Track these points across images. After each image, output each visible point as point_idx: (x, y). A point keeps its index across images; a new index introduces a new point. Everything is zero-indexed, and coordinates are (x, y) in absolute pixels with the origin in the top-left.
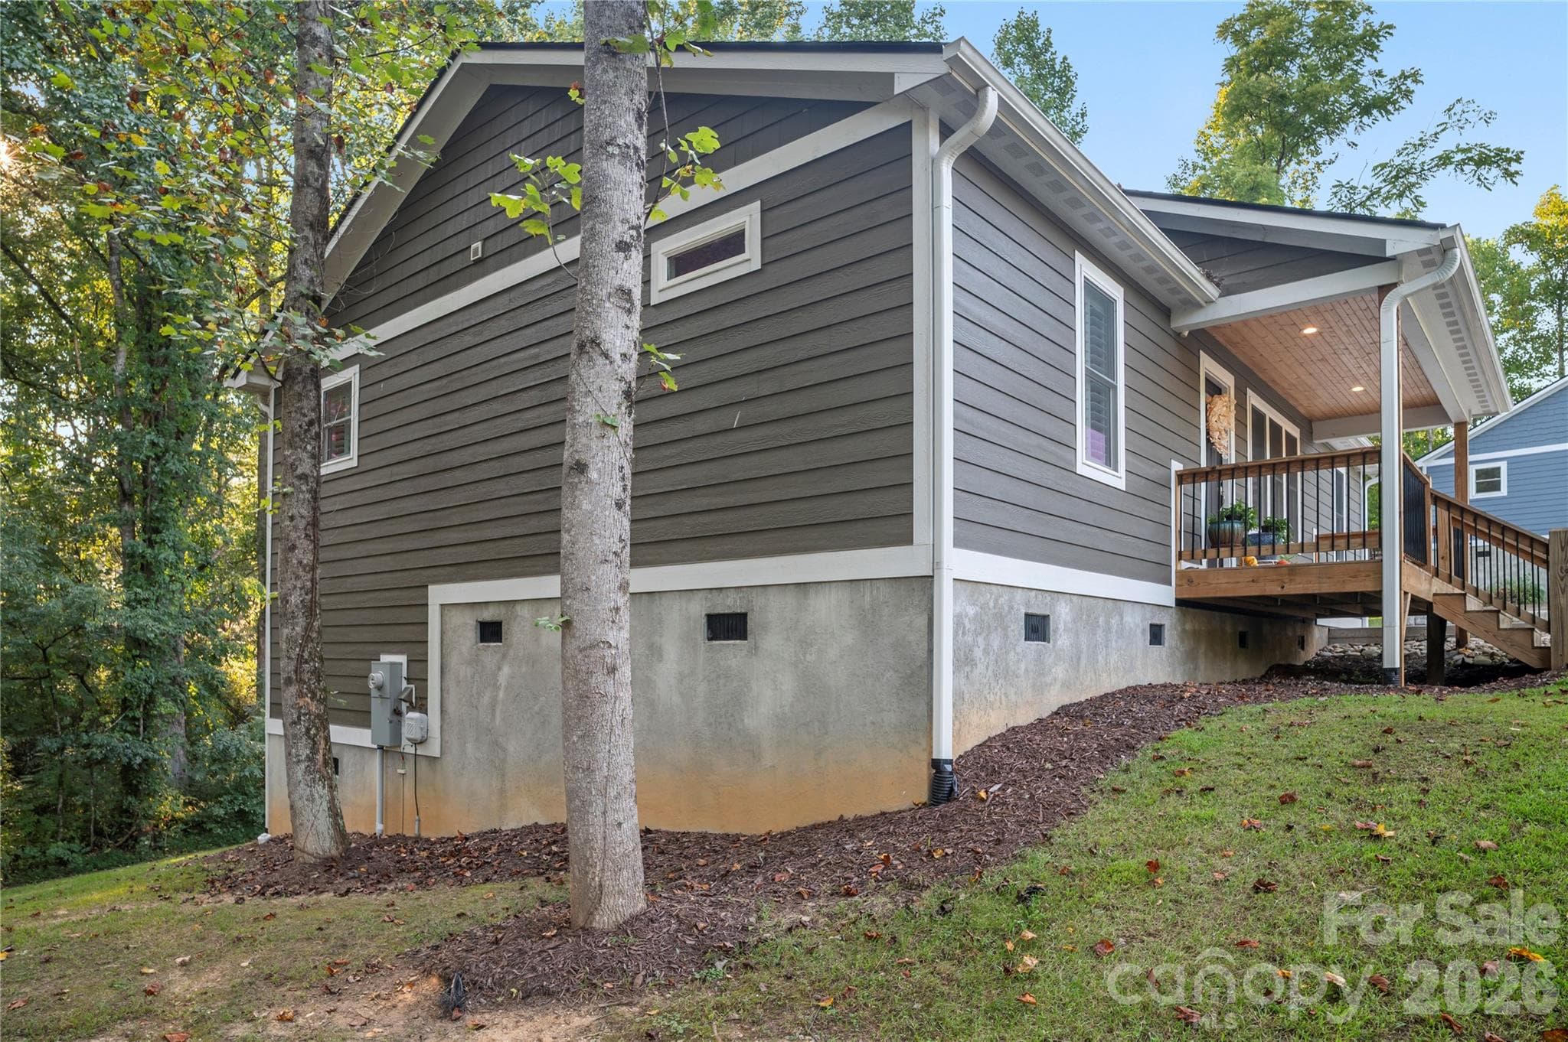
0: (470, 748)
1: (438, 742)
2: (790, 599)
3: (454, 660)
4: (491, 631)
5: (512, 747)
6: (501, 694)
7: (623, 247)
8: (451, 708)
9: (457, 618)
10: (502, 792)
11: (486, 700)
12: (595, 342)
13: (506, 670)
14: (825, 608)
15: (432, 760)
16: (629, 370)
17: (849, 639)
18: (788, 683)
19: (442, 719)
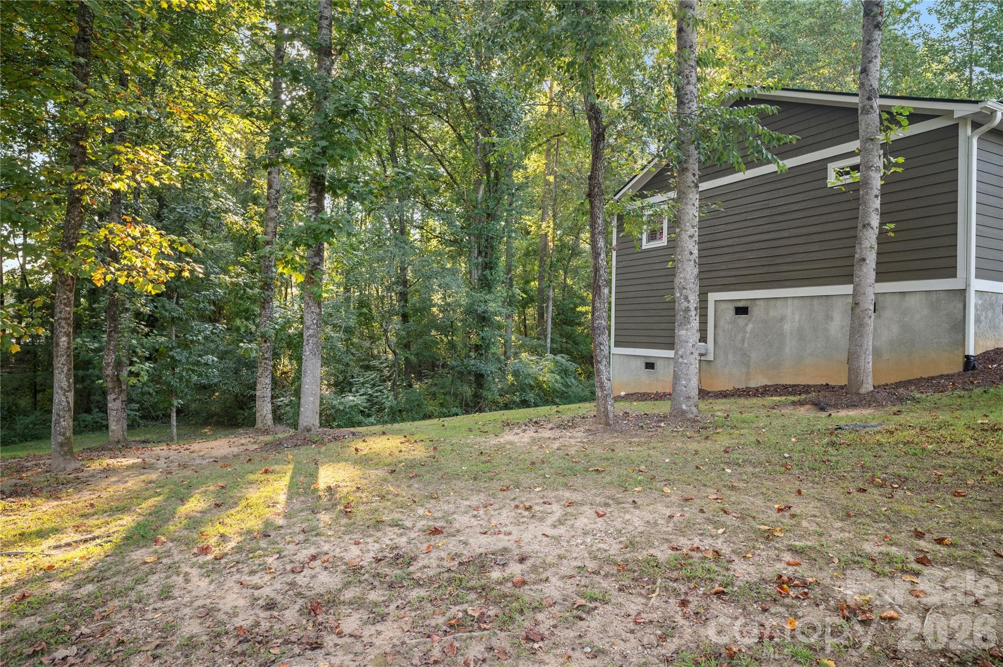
0: (730, 357)
1: (712, 355)
2: (897, 298)
3: (722, 322)
4: (742, 311)
5: (753, 355)
6: (748, 335)
7: (876, 196)
8: (720, 341)
9: (723, 306)
10: (748, 373)
11: (739, 337)
12: (869, 224)
13: (750, 326)
14: (912, 302)
15: (709, 362)
16: (877, 231)
17: (926, 312)
18: (895, 329)
19: (715, 346)
